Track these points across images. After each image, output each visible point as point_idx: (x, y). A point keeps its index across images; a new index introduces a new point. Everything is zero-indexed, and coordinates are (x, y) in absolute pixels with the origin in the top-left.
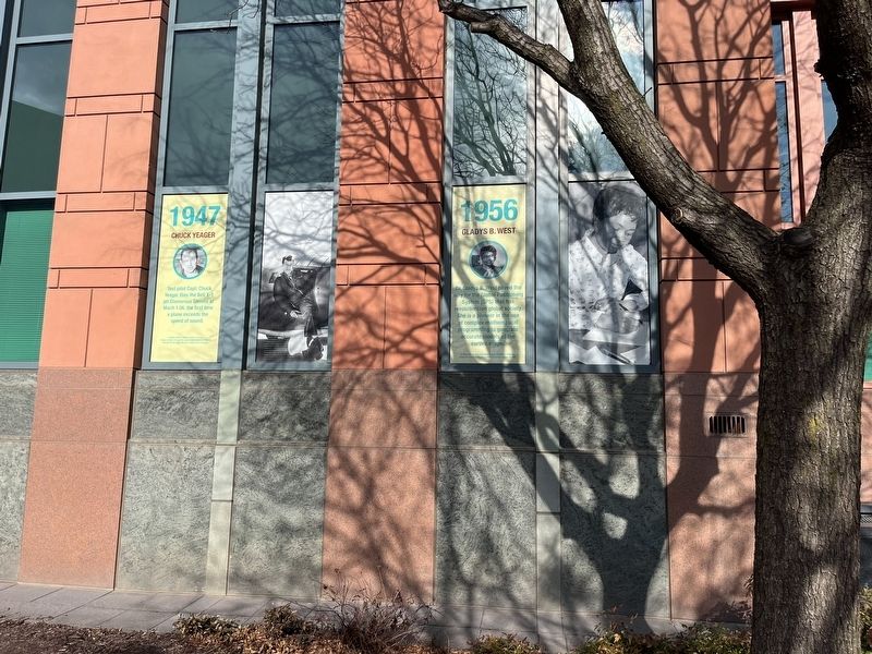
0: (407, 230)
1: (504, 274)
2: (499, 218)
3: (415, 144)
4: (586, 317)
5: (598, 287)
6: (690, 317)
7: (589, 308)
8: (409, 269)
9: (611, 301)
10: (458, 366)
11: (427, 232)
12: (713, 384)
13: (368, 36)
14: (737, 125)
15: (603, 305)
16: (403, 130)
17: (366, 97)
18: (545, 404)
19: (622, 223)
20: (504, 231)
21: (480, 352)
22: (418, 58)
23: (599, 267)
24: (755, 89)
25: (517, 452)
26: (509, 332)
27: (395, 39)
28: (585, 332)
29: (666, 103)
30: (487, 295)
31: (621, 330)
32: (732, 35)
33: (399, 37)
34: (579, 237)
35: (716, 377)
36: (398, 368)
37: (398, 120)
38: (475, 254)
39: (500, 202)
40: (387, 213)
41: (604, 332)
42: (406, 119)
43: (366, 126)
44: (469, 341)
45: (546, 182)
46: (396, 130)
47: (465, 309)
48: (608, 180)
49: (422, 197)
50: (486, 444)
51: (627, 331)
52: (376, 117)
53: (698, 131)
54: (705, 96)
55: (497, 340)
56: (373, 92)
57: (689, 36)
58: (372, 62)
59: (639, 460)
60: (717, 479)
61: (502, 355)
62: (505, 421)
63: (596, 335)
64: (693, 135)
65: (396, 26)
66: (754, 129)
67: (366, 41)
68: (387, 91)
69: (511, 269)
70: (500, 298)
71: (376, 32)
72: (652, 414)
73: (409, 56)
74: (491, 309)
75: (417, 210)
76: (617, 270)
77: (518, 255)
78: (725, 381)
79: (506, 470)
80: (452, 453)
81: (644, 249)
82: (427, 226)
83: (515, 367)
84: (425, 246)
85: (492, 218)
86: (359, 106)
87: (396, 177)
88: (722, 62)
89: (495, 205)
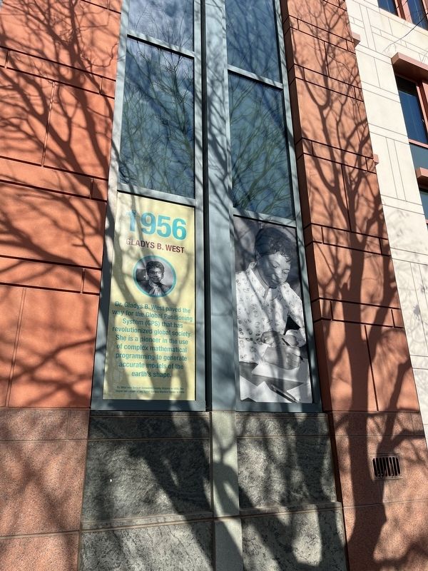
0: (62, 223)
1: (173, 294)
2: (167, 235)
3: (79, 134)
4: (254, 350)
5: (263, 319)
6: (346, 356)
7: (256, 340)
8: (60, 270)
9: (275, 334)
10: (114, 403)
11: (88, 230)
12: (371, 423)
13: (32, 13)
14: (358, 200)
15: (268, 338)
16: (65, 114)
17: (22, 67)
18: (223, 451)
19: (279, 261)
20: (173, 248)
21: (141, 385)
22: (89, 53)
23: (263, 300)
24: (366, 178)
25: (192, 522)
26: (176, 361)
27: (64, 27)
28: (254, 365)
29: (310, 169)
30: (153, 316)
31: (286, 365)
32: (348, 134)
33: (69, 28)
34: (244, 268)
35: (373, 416)
36: (30, 405)
37: (60, 102)
38: (140, 267)
39: (169, 219)
40: (36, 199)
41: (271, 367)
42: (70, 105)
43: (18, 96)
44: (128, 369)
45: (217, 208)
46: (57, 112)
47: (126, 330)
48: (266, 222)
49: (85, 191)
50: (149, 513)
51: (291, 367)
52: (31, 91)
53: (334, 197)
54: (336, 172)
55: (163, 370)
56: (31, 66)
57: (321, 126)
58: (33, 37)
59: (319, 515)
60: (386, 528)
61: (167, 390)
62: (174, 478)
63: (264, 370)
64: (331, 199)
65: (66, 17)
66: (369, 206)
67: (30, 17)
68: (48, 70)
69: (181, 289)
70: (169, 321)
71: (43, 14)
72: (323, 458)
73: (79, 48)
74: (158, 332)
75: (76, 203)
76: (278, 306)
77: (187, 276)
78: (379, 420)
79: (176, 552)
80: (103, 534)
81: (298, 289)
82: (88, 223)
83: (183, 405)
84: (85, 246)
85: (159, 232)
86: (11, 74)
87: (52, 161)
88: (344, 152)
89: (163, 221)
